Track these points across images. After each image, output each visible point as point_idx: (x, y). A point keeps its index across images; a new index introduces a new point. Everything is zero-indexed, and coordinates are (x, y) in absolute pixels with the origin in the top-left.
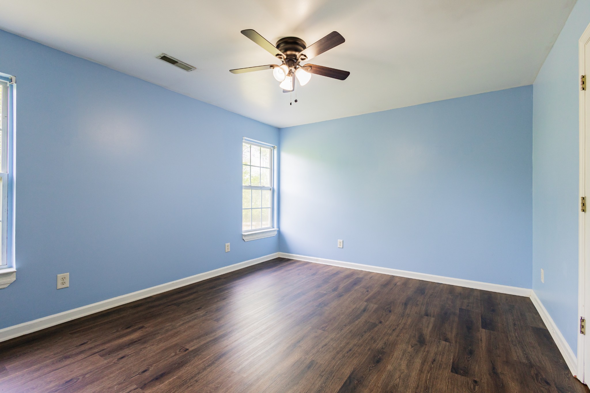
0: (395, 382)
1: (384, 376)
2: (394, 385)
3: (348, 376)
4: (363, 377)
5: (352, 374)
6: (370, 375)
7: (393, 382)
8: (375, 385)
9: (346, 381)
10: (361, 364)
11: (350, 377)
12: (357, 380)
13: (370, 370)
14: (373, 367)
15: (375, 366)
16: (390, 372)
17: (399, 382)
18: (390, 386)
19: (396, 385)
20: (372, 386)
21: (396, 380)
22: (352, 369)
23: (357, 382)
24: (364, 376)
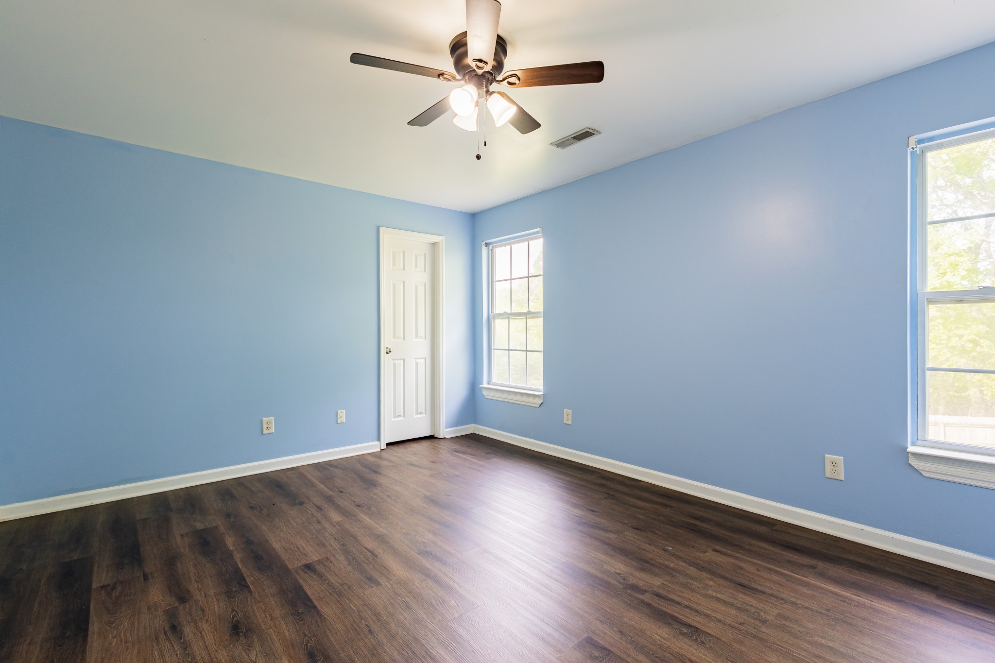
0: (255, 652)
1: (277, 645)
2: (252, 647)
3: (319, 608)
4: (302, 621)
5: (319, 613)
6: (297, 630)
7: (257, 650)
8: (275, 626)
9: (313, 603)
10: (328, 631)
11: (315, 608)
12: (302, 613)
13: (305, 635)
14: (308, 642)
15: (307, 645)
16: (277, 658)
17: (249, 656)
18: (256, 641)
19: (249, 650)
20: (277, 623)
21: (256, 655)
22: (326, 616)
23: (300, 611)
24: (302, 623)
